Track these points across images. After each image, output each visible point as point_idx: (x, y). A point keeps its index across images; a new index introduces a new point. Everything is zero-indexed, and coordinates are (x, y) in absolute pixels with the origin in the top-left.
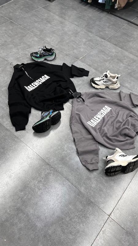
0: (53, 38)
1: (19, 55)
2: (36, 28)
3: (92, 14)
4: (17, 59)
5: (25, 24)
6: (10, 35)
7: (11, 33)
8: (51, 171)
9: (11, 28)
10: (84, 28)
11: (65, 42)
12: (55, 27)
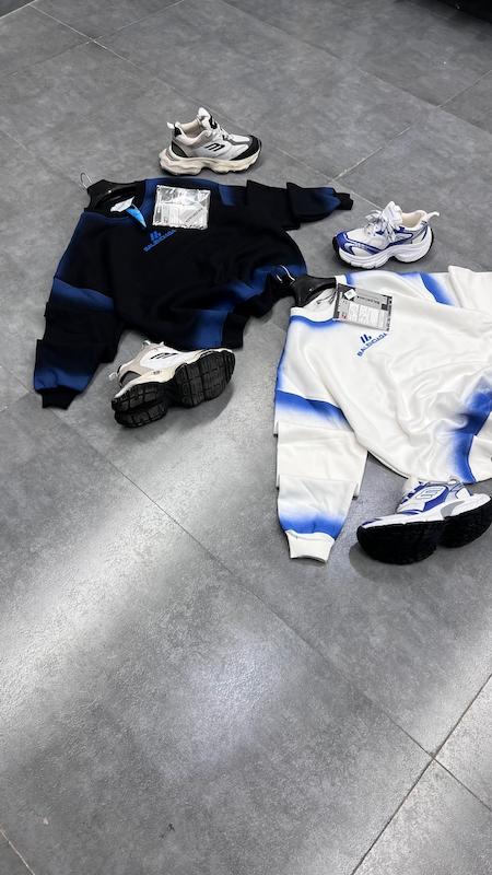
0: (243, 100)
1: (119, 162)
2: (181, 66)
3: (392, 12)
5: (145, 53)
6: (87, 92)
7: (93, 85)
9: (92, 65)
10: (360, 65)
12: (253, 61)
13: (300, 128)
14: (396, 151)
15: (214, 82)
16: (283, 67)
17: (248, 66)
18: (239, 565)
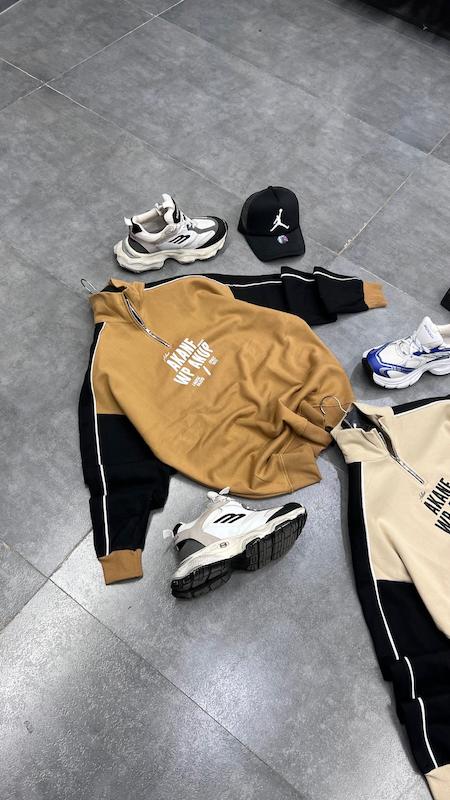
2: (150, 114)
5: (106, 99)
6: (49, 153)
7: (55, 143)
9: (50, 118)
10: (339, 105)
14: (397, 212)
15: (189, 134)
16: (259, 111)
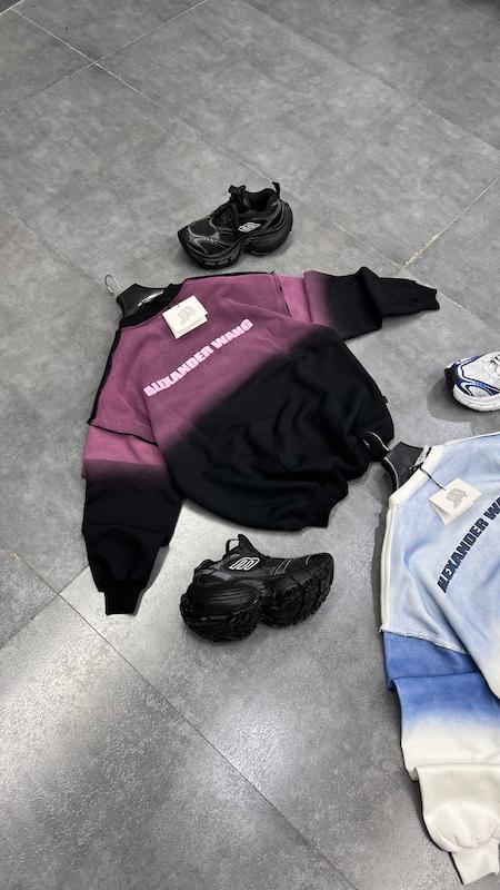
0: (286, 150)
1: (142, 242)
2: (206, 100)
3: (452, 20)
4: (134, 265)
5: (159, 82)
6: (94, 140)
7: (100, 130)
8: (316, 874)
9: (97, 100)
10: (420, 99)
11: (337, 174)
12: (292, 93)
13: (357, 192)
14: (474, 224)
15: (247, 125)
16: (329, 103)
17: (287, 101)
18: (339, 851)
